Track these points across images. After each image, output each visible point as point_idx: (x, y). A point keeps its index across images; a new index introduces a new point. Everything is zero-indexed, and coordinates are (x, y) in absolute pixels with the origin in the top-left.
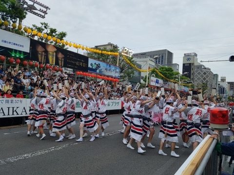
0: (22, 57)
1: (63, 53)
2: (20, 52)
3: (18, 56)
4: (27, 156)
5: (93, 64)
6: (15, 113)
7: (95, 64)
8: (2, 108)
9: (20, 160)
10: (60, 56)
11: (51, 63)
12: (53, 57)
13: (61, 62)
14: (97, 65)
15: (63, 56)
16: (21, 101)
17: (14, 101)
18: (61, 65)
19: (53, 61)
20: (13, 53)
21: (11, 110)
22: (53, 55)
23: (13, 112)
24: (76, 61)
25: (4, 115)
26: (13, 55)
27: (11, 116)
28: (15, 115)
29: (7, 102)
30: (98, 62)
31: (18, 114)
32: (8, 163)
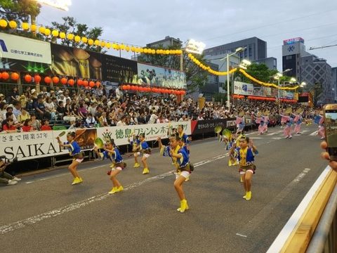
0: (42, 71)
1: (99, 60)
2: (39, 65)
3: (36, 71)
4: (55, 214)
5: (145, 71)
6: (39, 152)
7: (148, 70)
8: (20, 147)
9: (44, 219)
10: (96, 64)
11: (84, 76)
12: (86, 68)
13: (99, 74)
14: (151, 72)
15: (100, 64)
16: (45, 135)
17: (36, 136)
18: (99, 78)
19: (86, 73)
20: (29, 67)
21: (33, 148)
22: (86, 65)
23: (36, 151)
24: (119, 69)
25: (24, 156)
26: (30, 70)
27: (34, 157)
28: (40, 156)
29: (26, 137)
30: (151, 68)
31: (43, 154)
32: (27, 225)
